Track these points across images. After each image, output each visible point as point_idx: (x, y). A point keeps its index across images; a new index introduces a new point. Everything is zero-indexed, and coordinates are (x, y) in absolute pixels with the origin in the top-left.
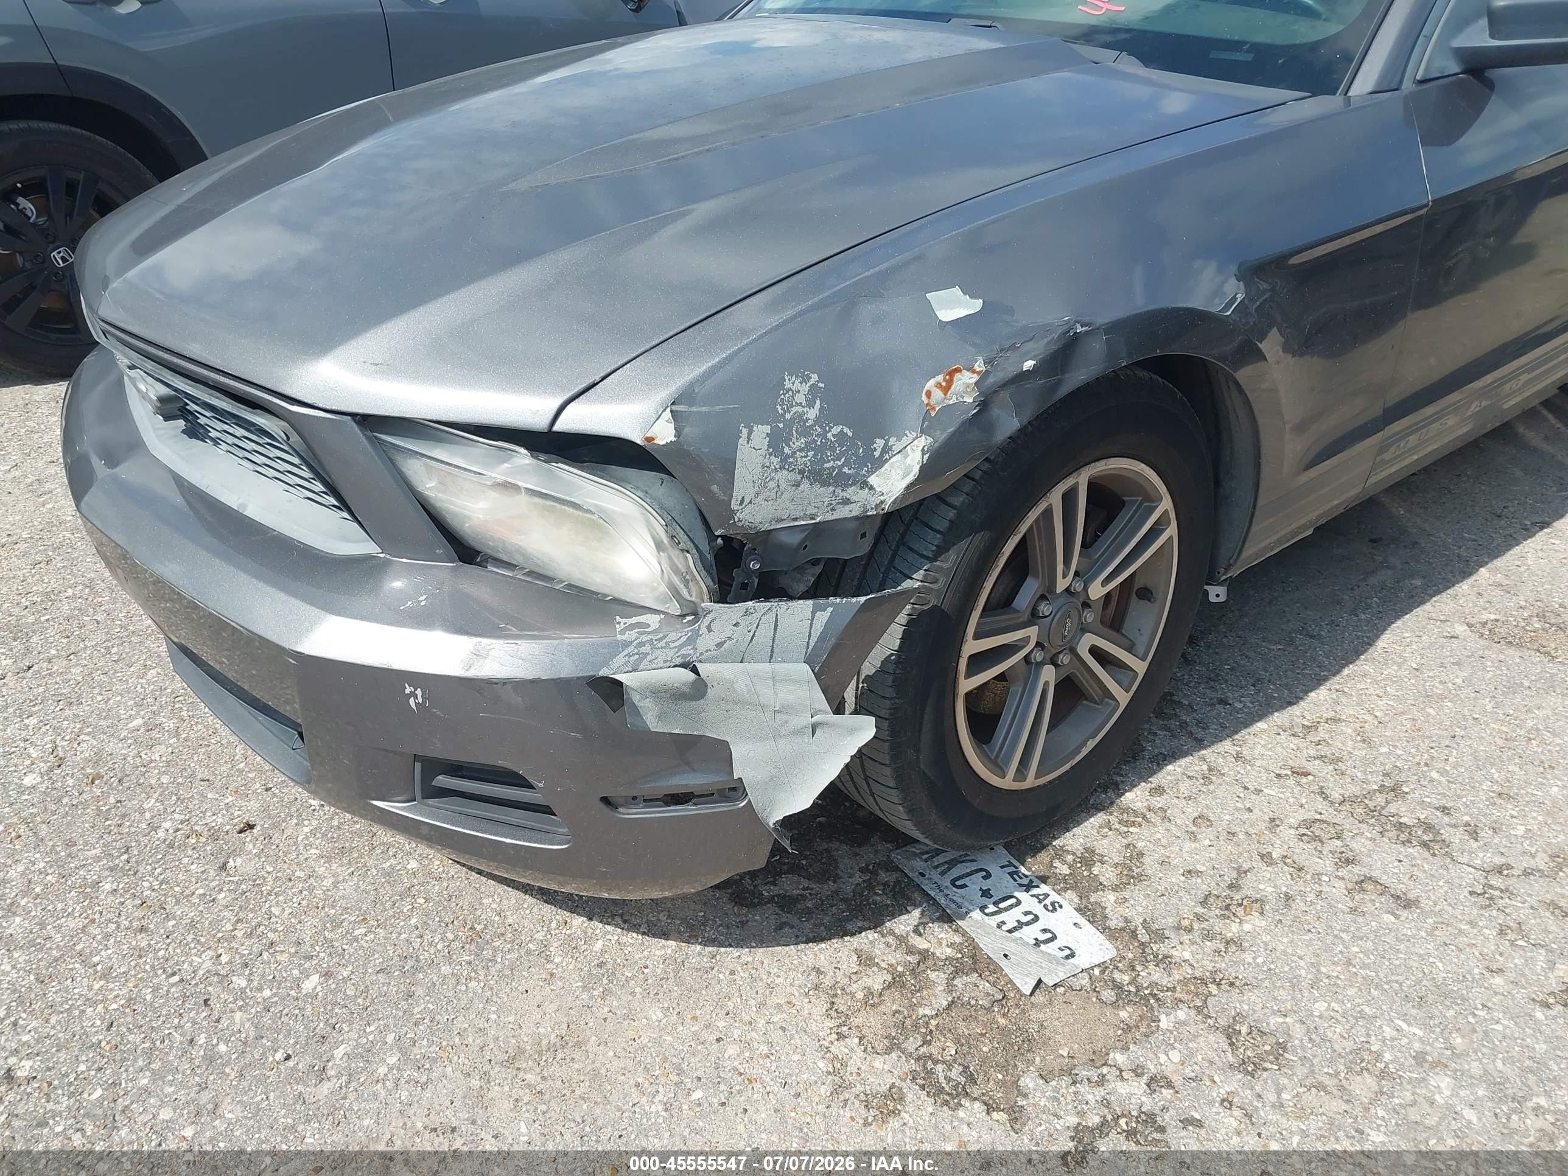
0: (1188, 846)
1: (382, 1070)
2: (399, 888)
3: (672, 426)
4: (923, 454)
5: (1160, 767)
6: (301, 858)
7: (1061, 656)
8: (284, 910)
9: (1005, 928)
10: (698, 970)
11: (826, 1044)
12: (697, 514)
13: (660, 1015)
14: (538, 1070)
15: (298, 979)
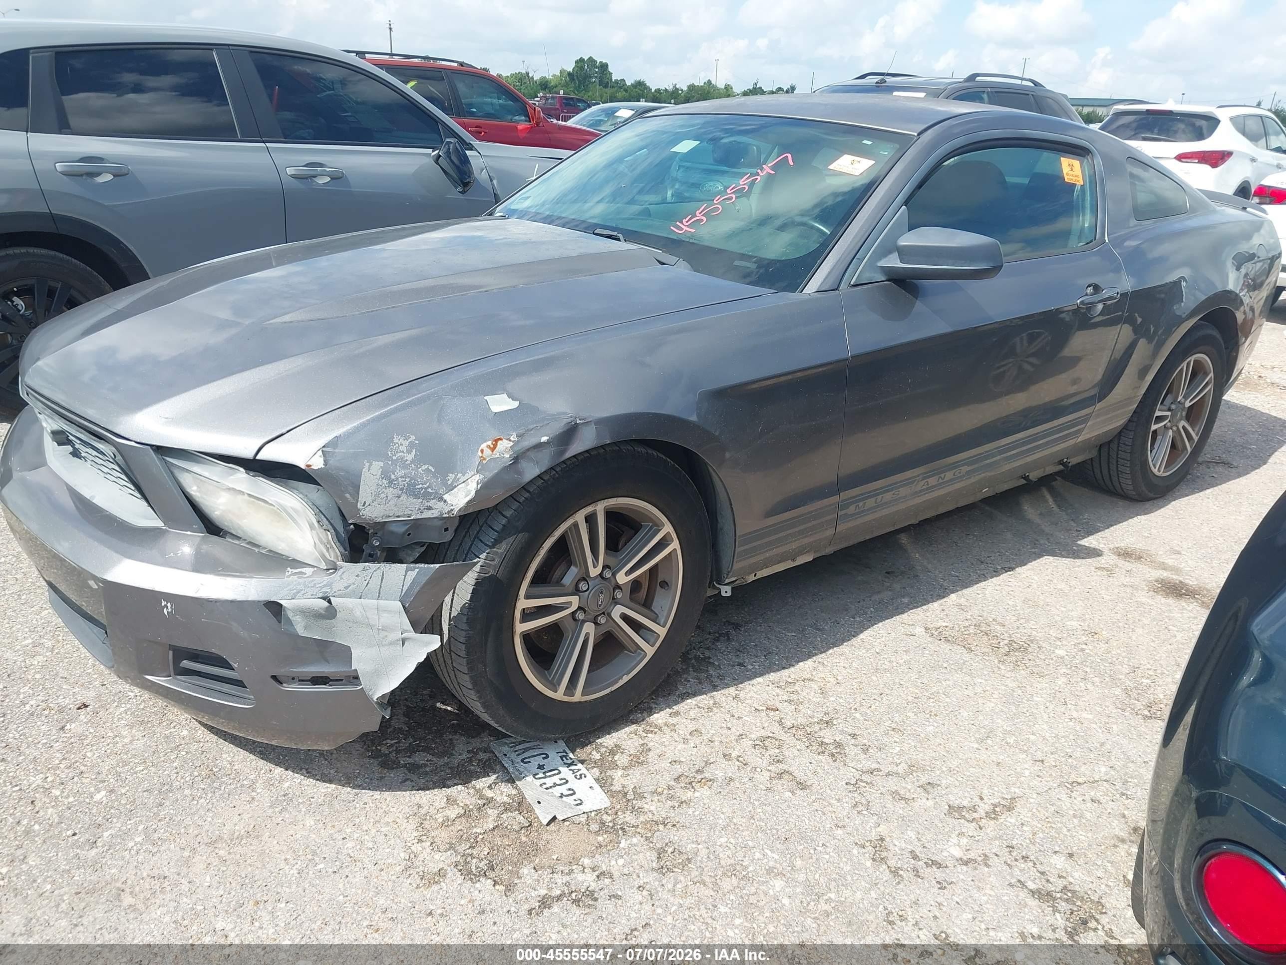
0: (681, 746)
1: (131, 844)
2: (173, 745)
3: (322, 459)
4: (478, 484)
5: (683, 700)
6: (114, 725)
7: (599, 618)
8: (94, 754)
9: (544, 786)
10: (344, 801)
11: (409, 844)
12: (337, 509)
13: (312, 823)
14: (228, 849)
15: (93, 793)
